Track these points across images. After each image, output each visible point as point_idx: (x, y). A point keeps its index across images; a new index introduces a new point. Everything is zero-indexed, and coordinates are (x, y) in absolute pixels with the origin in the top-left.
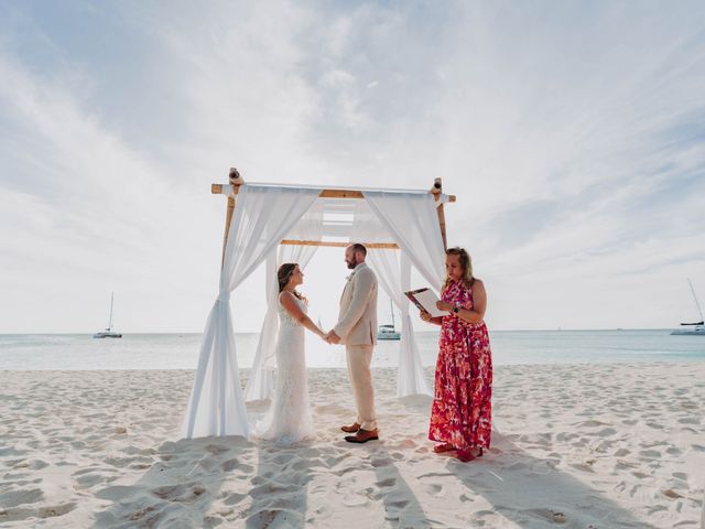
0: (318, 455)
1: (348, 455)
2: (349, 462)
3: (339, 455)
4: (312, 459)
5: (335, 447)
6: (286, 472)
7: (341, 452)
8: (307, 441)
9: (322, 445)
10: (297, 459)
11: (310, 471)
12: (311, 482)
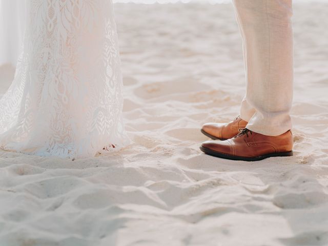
0: (141, 182)
1: (215, 184)
2: (217, 197)
3: (192, 183)
4: (126, 189)
5: (181, 168)
6: (60, 212)
7: (197, 178)
8: (111, 152)
9: (150, 163)
10: (85, 187)
11: (122, 211)
12: (121, 231)
